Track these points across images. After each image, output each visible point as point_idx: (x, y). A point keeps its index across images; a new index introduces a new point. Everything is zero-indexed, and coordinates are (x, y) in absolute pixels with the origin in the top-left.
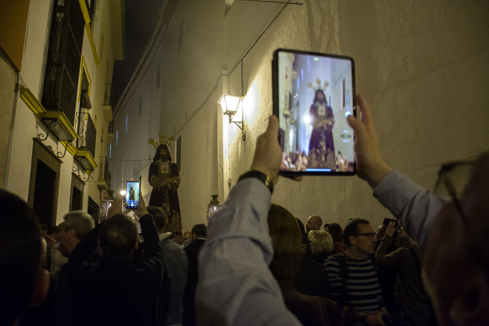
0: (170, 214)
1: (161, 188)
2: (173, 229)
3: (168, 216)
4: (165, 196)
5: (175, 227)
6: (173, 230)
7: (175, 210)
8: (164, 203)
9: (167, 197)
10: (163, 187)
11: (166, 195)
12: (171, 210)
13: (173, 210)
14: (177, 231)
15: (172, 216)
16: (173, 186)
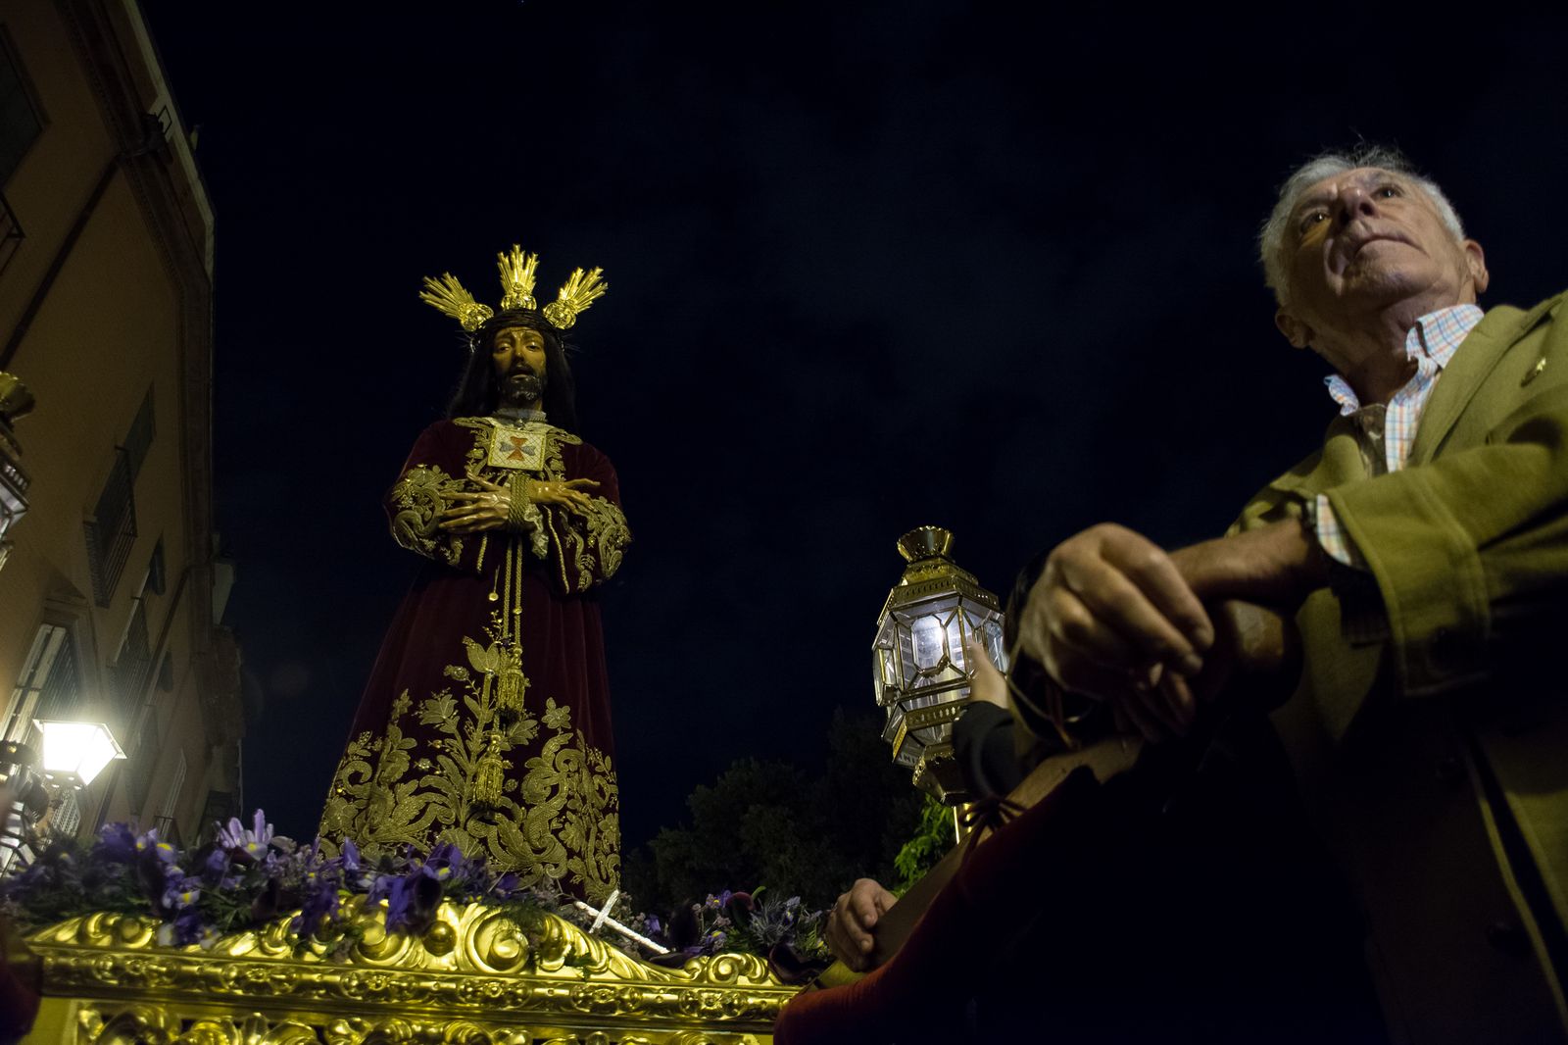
0: (525, 730)
1: (472, 538)
2: (538, 851)
3: (507, 747)
4: (499, 604)
5: (555, 832)
6: (533, 857)
7: (566, 709)
8: (486, 643)
9: (512, 606)
10: (490, 532)
11: (501, 593)
12: (534, 704)
13: (551, 703)
14: (570, 874)
15: (535, 747)
16: (569, 539)
